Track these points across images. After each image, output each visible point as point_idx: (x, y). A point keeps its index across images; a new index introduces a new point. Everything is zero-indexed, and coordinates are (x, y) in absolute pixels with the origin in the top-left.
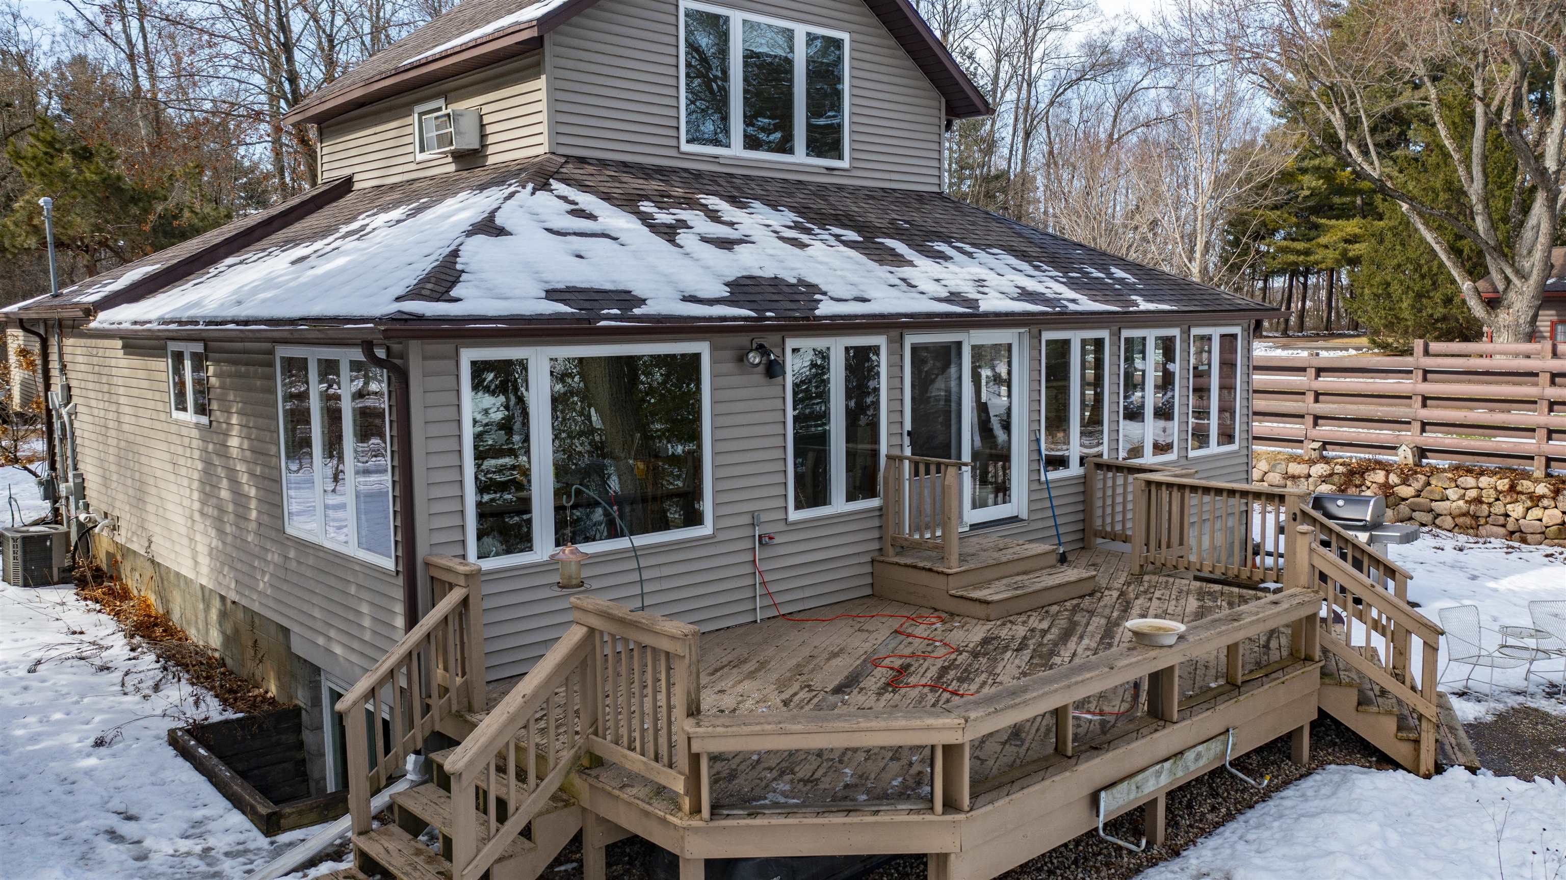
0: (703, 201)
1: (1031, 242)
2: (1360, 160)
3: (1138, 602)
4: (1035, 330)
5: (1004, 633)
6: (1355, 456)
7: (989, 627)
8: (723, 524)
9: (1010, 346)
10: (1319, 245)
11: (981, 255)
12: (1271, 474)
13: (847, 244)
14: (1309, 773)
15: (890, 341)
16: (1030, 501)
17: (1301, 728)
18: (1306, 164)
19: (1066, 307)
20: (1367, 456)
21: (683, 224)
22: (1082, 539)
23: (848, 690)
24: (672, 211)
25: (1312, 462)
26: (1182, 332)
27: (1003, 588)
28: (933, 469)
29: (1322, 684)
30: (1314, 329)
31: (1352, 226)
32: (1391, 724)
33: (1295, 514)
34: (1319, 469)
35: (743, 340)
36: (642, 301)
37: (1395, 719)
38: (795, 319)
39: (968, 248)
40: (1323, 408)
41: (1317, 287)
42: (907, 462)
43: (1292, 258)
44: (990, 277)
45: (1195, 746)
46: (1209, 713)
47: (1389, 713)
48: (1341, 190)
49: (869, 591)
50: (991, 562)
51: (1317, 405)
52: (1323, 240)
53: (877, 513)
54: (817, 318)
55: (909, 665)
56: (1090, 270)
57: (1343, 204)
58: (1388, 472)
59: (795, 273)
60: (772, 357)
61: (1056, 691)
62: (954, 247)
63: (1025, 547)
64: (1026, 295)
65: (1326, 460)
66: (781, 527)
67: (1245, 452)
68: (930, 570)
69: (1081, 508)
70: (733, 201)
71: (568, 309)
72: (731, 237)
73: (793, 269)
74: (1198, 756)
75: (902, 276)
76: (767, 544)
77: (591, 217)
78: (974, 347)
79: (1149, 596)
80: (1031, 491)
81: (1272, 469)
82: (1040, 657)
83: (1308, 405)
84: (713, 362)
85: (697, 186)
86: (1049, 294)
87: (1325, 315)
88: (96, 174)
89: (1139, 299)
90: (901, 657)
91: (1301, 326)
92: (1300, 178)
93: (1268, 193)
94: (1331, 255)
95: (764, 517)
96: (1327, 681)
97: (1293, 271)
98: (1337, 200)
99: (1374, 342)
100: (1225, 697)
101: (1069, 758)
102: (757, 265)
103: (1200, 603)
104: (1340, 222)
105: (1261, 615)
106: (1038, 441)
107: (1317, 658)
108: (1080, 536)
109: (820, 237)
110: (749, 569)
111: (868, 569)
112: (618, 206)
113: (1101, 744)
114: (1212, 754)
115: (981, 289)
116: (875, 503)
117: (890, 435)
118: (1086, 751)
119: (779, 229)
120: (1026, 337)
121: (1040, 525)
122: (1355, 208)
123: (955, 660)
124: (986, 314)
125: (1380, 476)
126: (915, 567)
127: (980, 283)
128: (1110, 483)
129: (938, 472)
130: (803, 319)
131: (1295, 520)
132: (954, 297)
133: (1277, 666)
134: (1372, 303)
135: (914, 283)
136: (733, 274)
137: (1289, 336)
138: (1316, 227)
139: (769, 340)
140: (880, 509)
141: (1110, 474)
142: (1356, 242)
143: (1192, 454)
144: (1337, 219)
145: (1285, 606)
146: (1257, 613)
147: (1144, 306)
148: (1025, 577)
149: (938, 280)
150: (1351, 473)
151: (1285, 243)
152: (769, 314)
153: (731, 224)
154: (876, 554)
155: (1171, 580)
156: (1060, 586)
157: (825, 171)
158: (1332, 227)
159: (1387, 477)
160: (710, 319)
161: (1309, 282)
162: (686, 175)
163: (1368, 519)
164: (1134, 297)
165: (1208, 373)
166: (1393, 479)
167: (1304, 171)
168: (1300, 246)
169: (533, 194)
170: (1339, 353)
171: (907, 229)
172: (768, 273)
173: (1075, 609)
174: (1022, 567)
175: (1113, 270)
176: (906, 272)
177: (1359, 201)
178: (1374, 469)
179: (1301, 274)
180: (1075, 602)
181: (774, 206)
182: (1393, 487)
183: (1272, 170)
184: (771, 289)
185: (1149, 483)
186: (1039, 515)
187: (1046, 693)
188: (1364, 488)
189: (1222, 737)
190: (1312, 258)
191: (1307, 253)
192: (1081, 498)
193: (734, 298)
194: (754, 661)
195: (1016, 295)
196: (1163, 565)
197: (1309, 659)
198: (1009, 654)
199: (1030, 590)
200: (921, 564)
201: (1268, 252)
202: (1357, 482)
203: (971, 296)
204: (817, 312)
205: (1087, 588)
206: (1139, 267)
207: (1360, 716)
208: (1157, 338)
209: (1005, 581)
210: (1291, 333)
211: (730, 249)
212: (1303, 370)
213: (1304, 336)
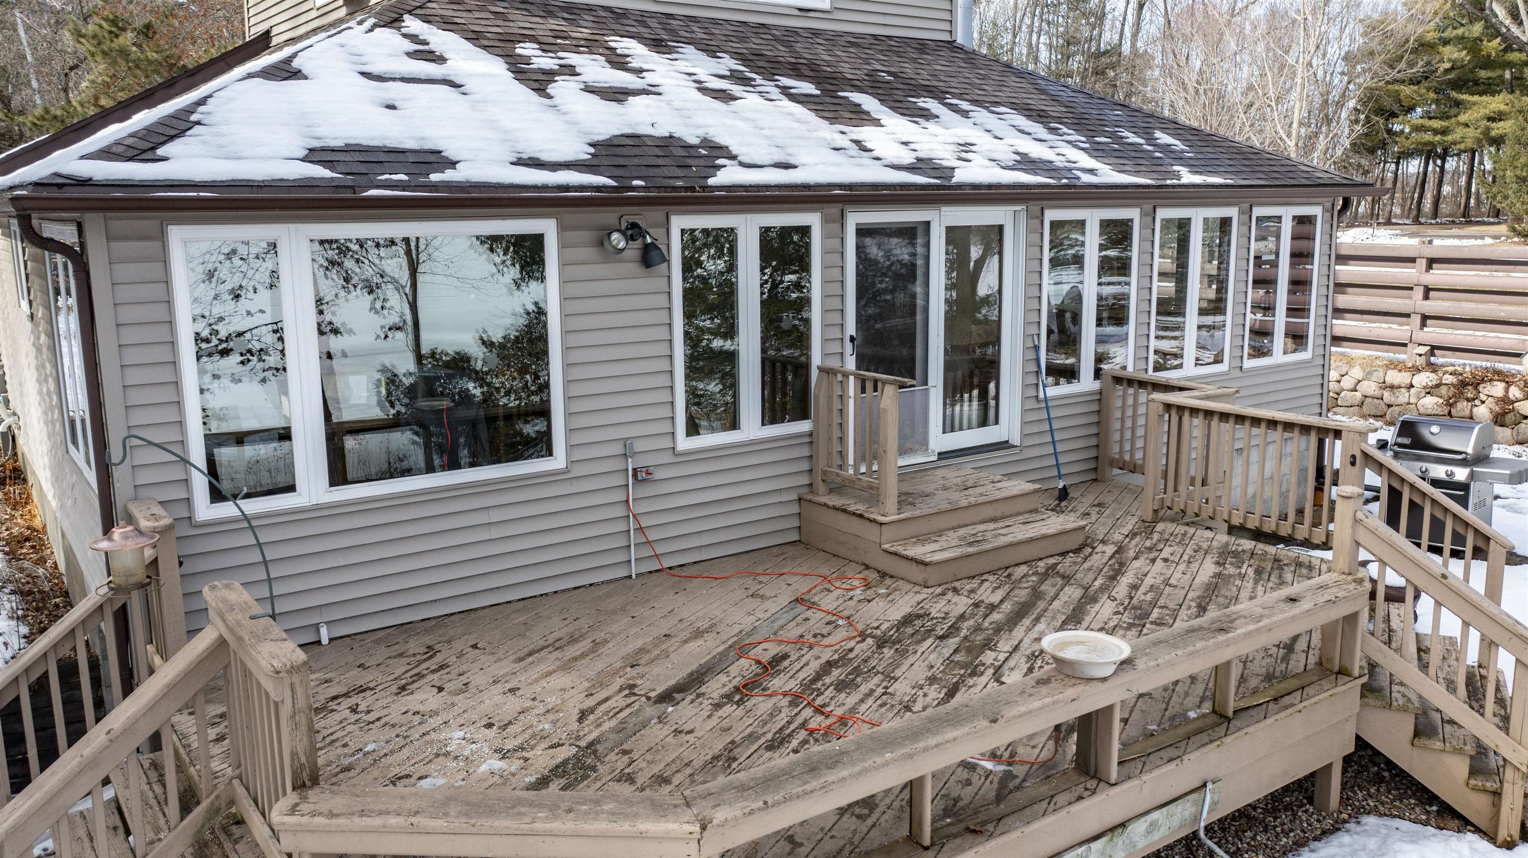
0: (612, 44)
1: (1055, 99)
2: (1507, 22)
3: (1136, 564)
4: (1035, 208)
5: (937, 609)
6: (1469, 364)
7: (920, 597)
8: (578, 455)
9: (1001, 228)
10: (1459, 124)
11: (980, 115)
12: (1365, 383)
13: (793, 98)
14: (1335, 830)
15: (826, 221)
16: (1024, 423)
17: (1328, 767)
18: (1449, 33)
19: (1078, 178)
20: (1484, 364)
21: (570, 71)
22: (1095, 469)
23: (678, 696)
24: (561, 54)
25: (1416, 370)
26: (1241, 213)
27: (955, 542)
28: (869, 386)
29: (1362, 706)
30: (1450, 216)
31: (1497, 103)
32: (1460, 767)
33: (1354, 457)
34: (1425, 379)
35: (609, 216)
36: (453, 164)
37: (1467, 761)
38: (675, 189)
39: (965, 105)
40: (1435, 306)
41: (1456, 172)
42: (852, 378)
43: (1428, 137)
44: (984, 142)
45: (1147, 812)
46: (1172, 766)
47: (1459, 751)
48: (1488, 63)
49: (795, 537)
50: (945, 506)
51: (1427, 303)
52: (1463, 118)
53: (807, 440)
54: (705, 188)
55: (785, 656)
56: (1126, 134)
57: (1489, 78)
58: (1508, 384)
59: (701, 132)
60: (649, 240)
61: (886, 764)
62: (945, 105)
63: (999, 485)
64: (1026, 162)
65: (1433, 368)
66: (667, 458)
67: (1320, 361)
68: (861, 516)
69: (1094, 430)
70: (658, 45)
71: (326, 173)
72: (630, 86)
73: (699, 127)
74: (1153, 826)
75: (855, 137)
76: (644, 480)
77: (440, 59)
78: (950, 230)
79: (1152, 555)
80: (1024, 411)
81: (1368, 376)
82: (969, 650)
83: (1416, 302)
84: (563, 245)
85: (614, 27)
86: (1059, 162)
87: (1463, 201)
88: (157, 52)
89: (1183, 171)
90: (781, 642)
91: (1435, 213)
92: (1441, 49)
93: (1403, 65)
94: (1472, 133)
95: (639, 446)
96: (1371, 701)
97: (1429, 153)
98: (1483, 74)
99: (1514, 230)
100: (1204, 737)
101: (926, 848)
102: (649, 120)
103: (1218, 569)
104: (1484, 98)
105: (1265, 622)
106: (1037, 348)
107: (1356, 673)
108: (1092, 465)
109: (759, 89)
110: (620, 511)
111: (795, 509)
112: (485, 47)
113: (984, 823)
114: (1176, 821)
115: (964, 155)
116: (804, 426)
117: (825, 341)
118: (956, 836)
119: (703, 78)
120: (1023, 217)
121: (1037, 452)
122: (1503, 82)
123: (851, 650)
124: (960, 186)
125: (1498, 389)
126: (844, 511)
127: (966, 147)
128: (1130, 401)
129: (875, 390)
130: (687, 189)
131: (1353, 464)
132: (920, 165)
133: (1294, 683)
134: (1514, 186)
135: (869, 145)
136: (604, 132)
137: (1420, 224)
138: (1458, 104)
139: (646, 217)
140: (811, 434)
141: (1131, 391)
142: (1500, 120)
143: (1248, 364)
144: (1481, 95)
145: (1305, 605)
146: (1260, 618)
147: (1188, 177)
148: (991, 526)
149: (905, 144)
150: (1463, 384)
151: (1420, 121)
152: (636, 183)
153: (639, 72)
154: (805, 490)
155: (1191, 530)
156: (1032, 540)
157: (797, 13)
158: (1474, 104)
159: (1507, 390)
160: (545, 188)
161: (1447, 166)
162: (603, 14)
163: (1470, 450)
164: (1176, 168)
165: (1274, 264)
166: (1515, 392)
167: (1446, 42)
168: (1437, 124)
169: (371, 30)
170: (1472, 242)
171: (888, 82)
172: (661, 131)
173: (1051, 571)
174: (989, 512)
175: (1158, 134)
176: (865, 133)
177: (1507, 75)
178: (1491, 380)
179: (1439, 157)
180: (1051, 561)
181: (712, 52)
182: (1513, 402)
183: (1407, 41)
184: (657, 151)
185: (1168, 407)
186: (1037, 440)
187: (866, 770)
188: (1477, 402)
189: (1193, 796)
190: (1449, 138)
191: (1444, 132)
192: (1094, 419)
193: (595, 162)
194: (589, 640)
195: (1011, 163)
196: (1183, 511)
197: (1343, 672)
198: (929, 642)
199: (989, 546)
200: (852, 508)
201: (1402, 132)
202: (1470, 395)
203: (945, 163)
204: (711, 181)
205: (1075, 541)
206: (1195, 131)
207: (1416, 752)
208: (1206, 220)
209: (962, 532)
210: (1423, 220)
211: (619, 101)
212: (1412, 260)
213: (1437, 223)
